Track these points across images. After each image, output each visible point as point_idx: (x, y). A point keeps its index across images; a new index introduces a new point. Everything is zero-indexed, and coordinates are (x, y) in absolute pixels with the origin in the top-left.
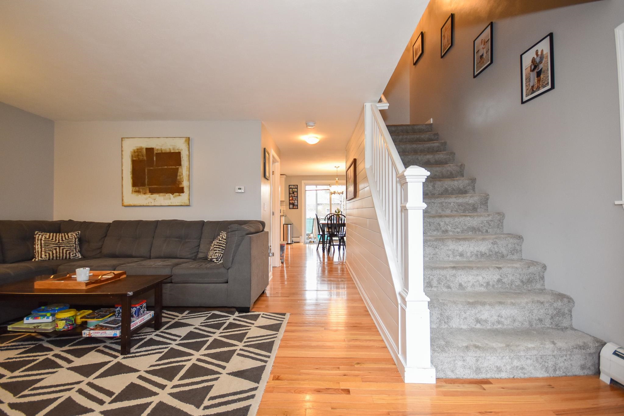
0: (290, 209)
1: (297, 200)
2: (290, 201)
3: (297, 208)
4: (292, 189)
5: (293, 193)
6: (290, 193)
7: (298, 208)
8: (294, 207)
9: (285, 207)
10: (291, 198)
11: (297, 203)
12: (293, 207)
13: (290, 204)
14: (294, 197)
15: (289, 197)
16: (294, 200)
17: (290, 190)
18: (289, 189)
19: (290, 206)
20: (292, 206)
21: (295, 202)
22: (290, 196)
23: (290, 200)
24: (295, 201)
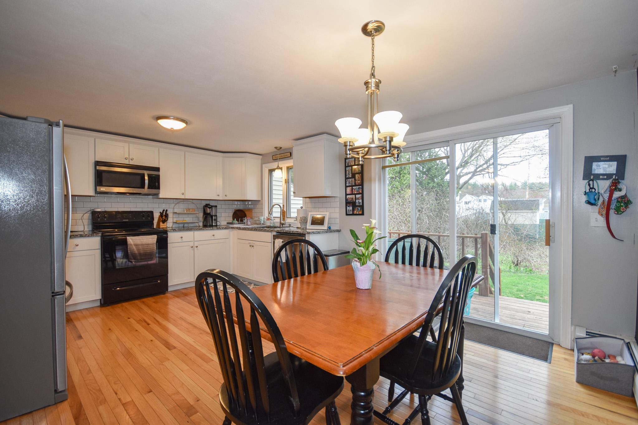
0: (347, 215)
1: (362, 194)
2: (348, 196)
3: (360, 213)
4: (352, 166)
5: (353, 176)
6: (347, 177)
7: (363, 214)
8: (355, 212)
9: (337, 210)
10: (349, 190)
11: (361, 201)
12: (353, 210)
13: (348, 203)
14: (355, 185)
15: (346, 187)
16: (355, 194)
17: (347, 169)
18: (346, 167)
19: (348, 208)
20: (351, 208)
21: (358, 199)
22: (347, 185)
23: (346, 195)
24: (358, 196)
